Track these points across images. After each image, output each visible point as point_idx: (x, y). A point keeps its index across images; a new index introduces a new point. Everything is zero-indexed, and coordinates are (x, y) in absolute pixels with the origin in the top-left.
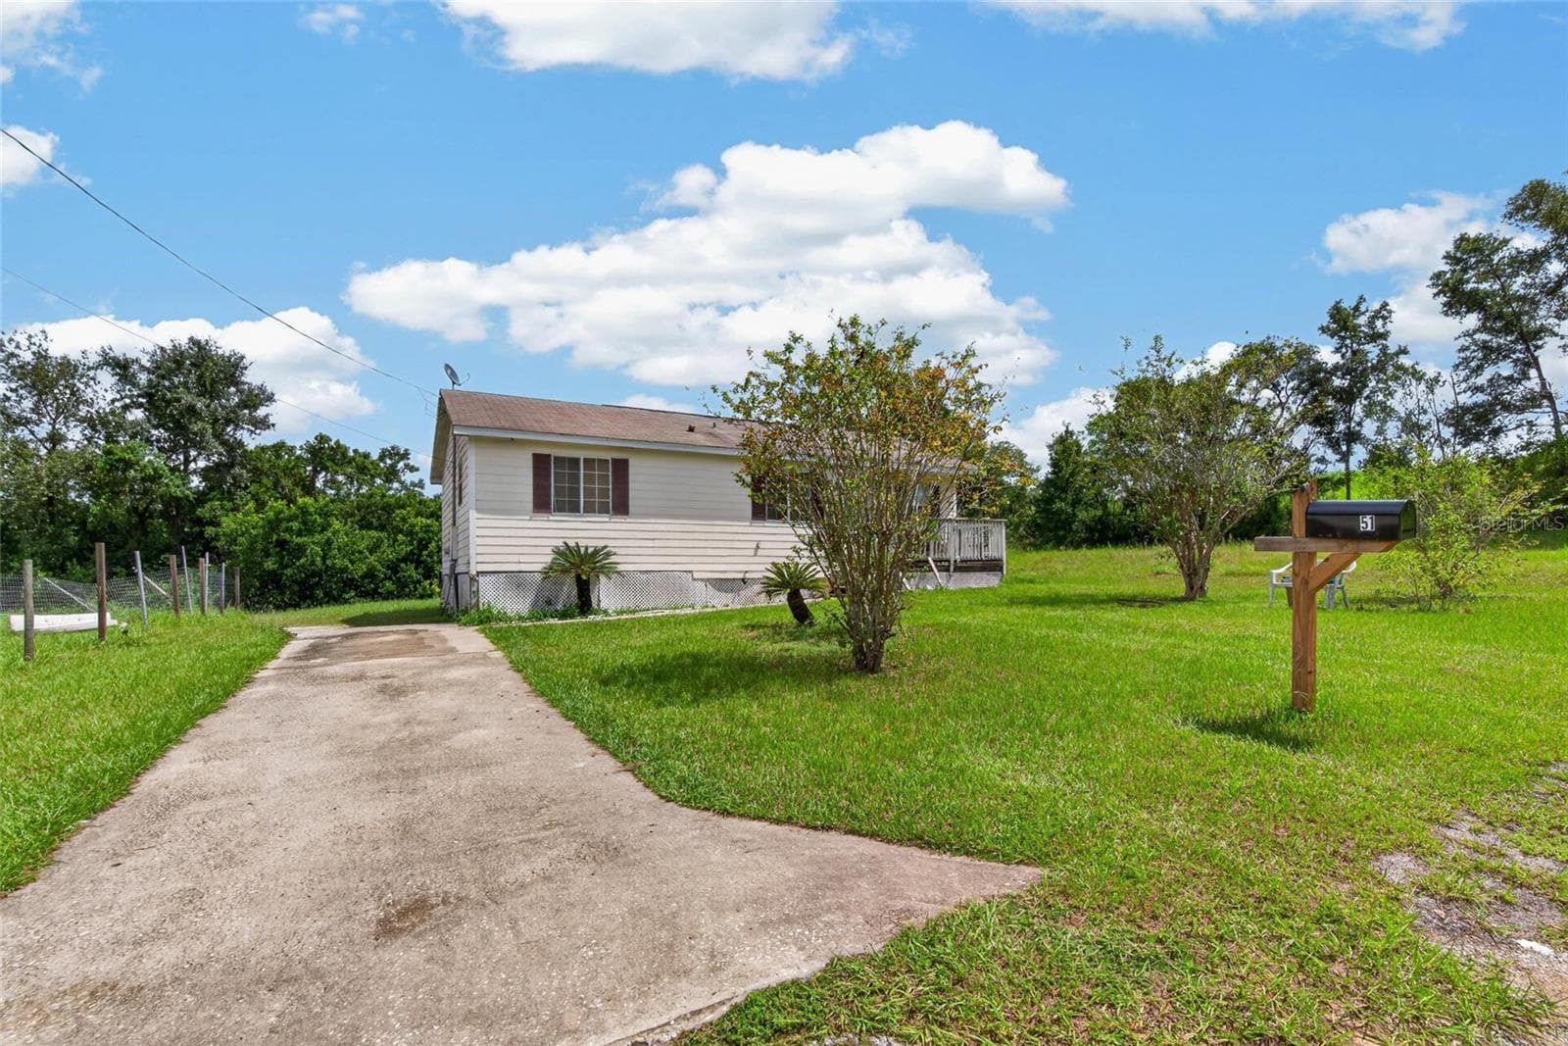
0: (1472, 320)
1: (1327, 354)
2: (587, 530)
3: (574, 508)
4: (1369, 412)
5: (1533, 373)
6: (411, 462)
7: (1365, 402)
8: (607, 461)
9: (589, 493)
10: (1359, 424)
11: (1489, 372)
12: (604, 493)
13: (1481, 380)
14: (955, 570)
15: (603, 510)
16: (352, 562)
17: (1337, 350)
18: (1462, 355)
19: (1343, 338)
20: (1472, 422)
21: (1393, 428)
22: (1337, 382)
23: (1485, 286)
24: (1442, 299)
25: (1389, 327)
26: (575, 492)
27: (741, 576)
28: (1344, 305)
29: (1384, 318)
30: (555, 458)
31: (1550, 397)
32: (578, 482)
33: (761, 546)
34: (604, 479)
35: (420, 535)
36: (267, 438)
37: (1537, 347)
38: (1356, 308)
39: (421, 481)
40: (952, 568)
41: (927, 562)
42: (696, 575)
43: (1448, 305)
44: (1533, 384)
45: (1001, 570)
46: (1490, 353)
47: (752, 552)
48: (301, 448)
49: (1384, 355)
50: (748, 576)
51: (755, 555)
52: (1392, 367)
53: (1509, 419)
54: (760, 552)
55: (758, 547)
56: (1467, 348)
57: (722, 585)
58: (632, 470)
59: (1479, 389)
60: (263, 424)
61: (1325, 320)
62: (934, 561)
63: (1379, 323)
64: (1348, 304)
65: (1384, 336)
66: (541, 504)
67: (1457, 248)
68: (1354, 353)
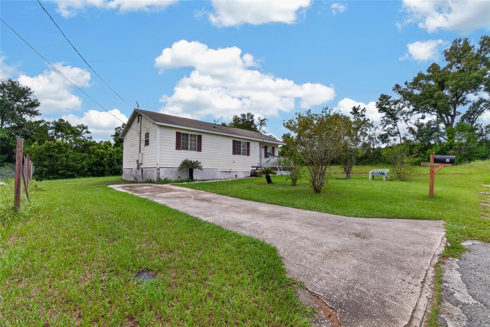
0: (384, 114)
1: (352, 119)
2: (191, 155)
3: (186, 149)
4: (361, 134)
5: (396, 127)
6: (89, 130)
7: (360, 132)
8: (196, 135)
9: (191, 144)
10: (359, 137)
11: (387, 127)
12: (195, 145)
13: (386, 128)
15: (195, 150)
16: (76, 164)
17: (354, 118)
18: (382, 122)
19: (355, 115)
20: (384, 138)
21: (366, 138)
22: (353, 126)
23: (386, 106)
24: (378, 109)
25: (365, 113)
26: (187, 144)
27: (229, 170)
28: (356, 107)
29: (365, 111)
30: (182, 133)
31: (399, 133)
32: (188, 141)
34: (195, 141)
35: (101, 155)
36: (37, 118)
37: (397, 122)
38: (358, 108)
39: (91, 137)
40: (282, 169)
42: (218, 170)
43: (379, 110)
44: (396, 130)
46: (388, 122)
48: (52, 123)
49: (365, 120)
50: (231, 171)
52: (366, 123)
53: (391, 138)
55: (234, 163)
56: (383, 121)
57: (224, 173)
58: (203, 138)
59: (386, 130)
60: (36, 113)
61: (352, 110)
62: (278, 167)
63: (363, 112)
64: (357, 107)
65: (364, 116)
66: (178, 147)
67: (381, 97)
68: (358, 119)
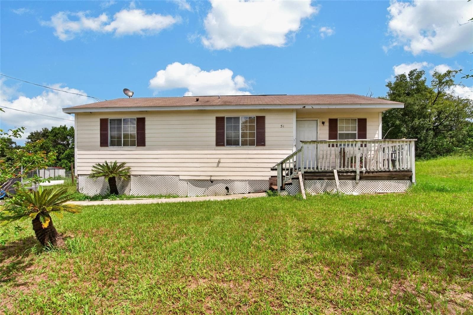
2: (125, 154)
3: (119, 143)
8: (135, 119)
9: (126, 136)
12: (133, 135)
14: (361, 178)
15: (132, 144)
26: (120, 136)
27: (209, 178)
30: (111, 120)
32: (121, 132)
33: (222, 161)
34: (133, 128)
40: (358, 177)
41: (333, 172)
42: (181, 178)
45: (410, 178)
47: (216, 165)
50: (213, 178)
51: (218, 166)
54: (220, 165)
55: (219, 162)
57: (197, 183)
58: (148, 124)
62: (338, 172)
66: (104, 143)
